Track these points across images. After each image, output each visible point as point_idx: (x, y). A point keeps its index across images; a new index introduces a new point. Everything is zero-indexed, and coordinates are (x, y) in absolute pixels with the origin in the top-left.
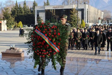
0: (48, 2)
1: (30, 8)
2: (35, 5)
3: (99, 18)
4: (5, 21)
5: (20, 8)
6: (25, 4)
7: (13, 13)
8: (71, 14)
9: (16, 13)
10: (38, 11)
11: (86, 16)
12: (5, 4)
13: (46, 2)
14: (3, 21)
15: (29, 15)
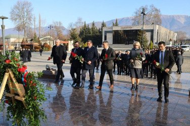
0: (116, 23)
1: (98, 29)
2: (103, 25)
3: (170, 40)
4: (72, 42)
5: (88, 29)
6: (93, 24)
7: (81, 33)
8: (139, 35)
9: (84, 34)
10: (106, 32)
11: (155, 37)
12: (75, 25)
13: (115, 22)
14: (69, 41)
15: (97, 36)
